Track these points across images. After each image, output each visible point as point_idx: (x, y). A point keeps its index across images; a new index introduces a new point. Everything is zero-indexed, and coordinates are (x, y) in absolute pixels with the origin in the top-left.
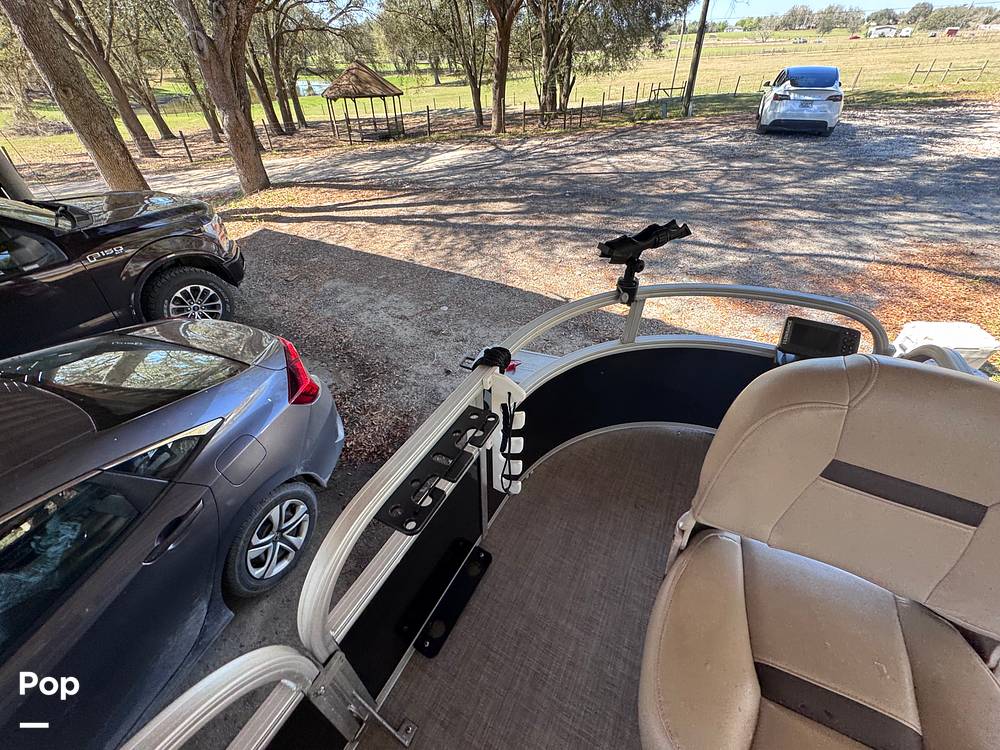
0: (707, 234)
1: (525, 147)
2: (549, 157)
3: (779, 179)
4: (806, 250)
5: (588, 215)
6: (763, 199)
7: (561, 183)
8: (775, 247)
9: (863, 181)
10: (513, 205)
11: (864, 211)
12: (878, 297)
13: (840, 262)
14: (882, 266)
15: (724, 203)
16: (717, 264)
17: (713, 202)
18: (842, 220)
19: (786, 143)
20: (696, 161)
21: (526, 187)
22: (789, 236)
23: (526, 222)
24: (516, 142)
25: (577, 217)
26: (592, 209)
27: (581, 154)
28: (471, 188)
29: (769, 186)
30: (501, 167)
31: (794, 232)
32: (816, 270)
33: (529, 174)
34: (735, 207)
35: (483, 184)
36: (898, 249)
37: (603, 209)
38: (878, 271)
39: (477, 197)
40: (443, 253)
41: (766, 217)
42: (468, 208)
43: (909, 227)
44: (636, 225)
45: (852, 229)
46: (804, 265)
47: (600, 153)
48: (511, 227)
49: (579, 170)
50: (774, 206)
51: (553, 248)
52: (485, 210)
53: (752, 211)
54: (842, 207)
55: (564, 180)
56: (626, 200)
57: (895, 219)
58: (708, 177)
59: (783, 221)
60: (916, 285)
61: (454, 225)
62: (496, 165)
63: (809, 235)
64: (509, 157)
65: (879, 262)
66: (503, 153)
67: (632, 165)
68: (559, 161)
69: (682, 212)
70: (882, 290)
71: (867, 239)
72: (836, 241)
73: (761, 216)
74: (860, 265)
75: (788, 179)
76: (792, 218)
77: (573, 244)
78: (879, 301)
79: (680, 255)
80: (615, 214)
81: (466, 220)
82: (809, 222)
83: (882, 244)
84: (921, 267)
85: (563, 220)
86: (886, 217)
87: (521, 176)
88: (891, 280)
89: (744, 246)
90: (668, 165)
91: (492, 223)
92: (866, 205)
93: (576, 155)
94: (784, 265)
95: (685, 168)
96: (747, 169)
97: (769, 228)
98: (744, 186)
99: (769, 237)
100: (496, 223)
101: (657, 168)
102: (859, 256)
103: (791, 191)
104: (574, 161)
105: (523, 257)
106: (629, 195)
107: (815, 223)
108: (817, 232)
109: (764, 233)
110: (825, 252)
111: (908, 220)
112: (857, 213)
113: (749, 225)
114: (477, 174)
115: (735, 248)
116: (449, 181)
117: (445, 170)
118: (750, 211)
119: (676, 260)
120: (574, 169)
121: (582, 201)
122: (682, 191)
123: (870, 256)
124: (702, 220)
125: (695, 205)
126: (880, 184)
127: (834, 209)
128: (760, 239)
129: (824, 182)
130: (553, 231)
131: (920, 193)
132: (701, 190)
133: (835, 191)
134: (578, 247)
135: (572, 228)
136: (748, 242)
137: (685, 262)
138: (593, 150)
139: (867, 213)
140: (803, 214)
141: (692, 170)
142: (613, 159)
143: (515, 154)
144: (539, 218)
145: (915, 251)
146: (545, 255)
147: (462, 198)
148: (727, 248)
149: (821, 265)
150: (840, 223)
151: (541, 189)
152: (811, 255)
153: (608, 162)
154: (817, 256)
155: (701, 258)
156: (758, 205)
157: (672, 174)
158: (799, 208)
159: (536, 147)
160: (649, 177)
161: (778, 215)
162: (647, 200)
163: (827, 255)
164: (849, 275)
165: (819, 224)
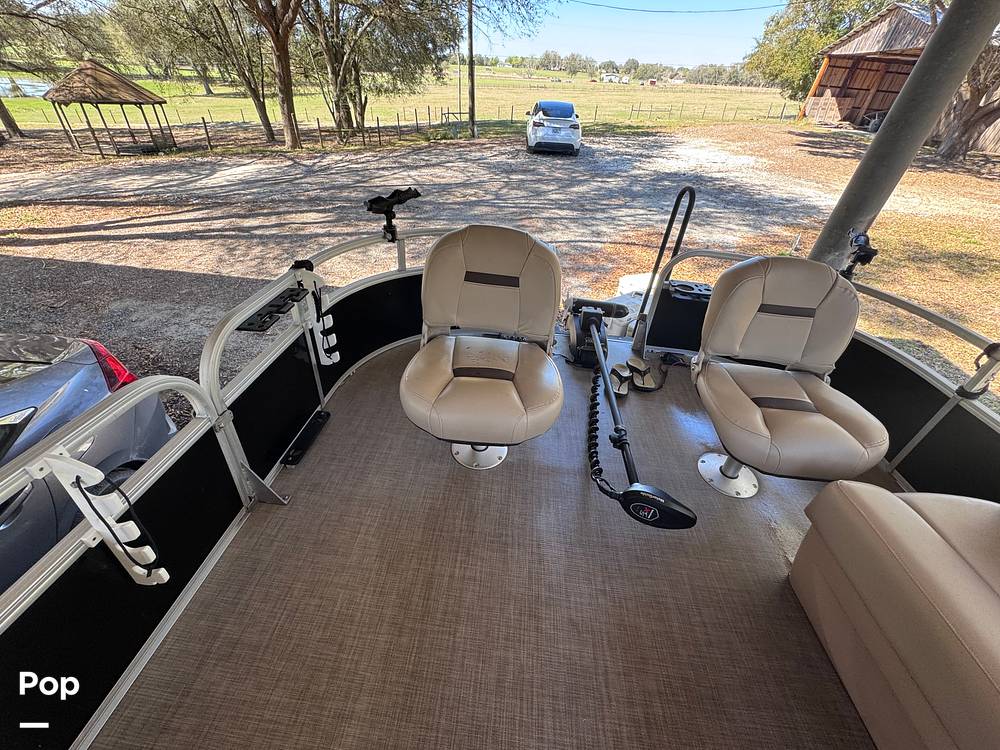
1: (325, 162)
2: (350, 171)
3: (544, 187)
4: (566, 238)
6: (535, 203)
7: (366, 194)
9: (601, 188)
10: (321, 215)
11: (600, 209)
12: (611, 266)
13: (586, 244)
14: (612, 246)
15: (507, 207)
17: (499, 207)
18: (588, 216)
19: (548, 160)
20: (483, 175)
21: (332, 199)
22: (554, 229)
23: (336, 230)
24: (316, 158)
27: (383, 169)
28: (273, 201)
29: (538, 193)
30: (303, 181)
31: (558, 226)
33: (333, 187)
34: (515, 209)
35: (286, 196)
36: (621, 233)
37: (409, 215)
38: (610, 248)
39: (281, 210)
40: (254, 263)
41: (537, 216)
42: (274, 220)
43: (628, 219)
45: (594, 222)
46: (565, 249)
47: (399, 168)
48: (323, 235)
49: (382, 183)
50: (542, 208)
52: (293, 220)
54: (587, 207)
55: (370, 191)
56: (428, 207)
57: (620, 214)
58: (494, 187)
59: (549, 218)
60: (632, 256)
61: (261, 237)
62: (297, 179)
63: (567, 227)
64: (310, 172)
65: (611, 243)
66: (304, 168)
67: (430, 178)
68: (364, 175)
69: (475, 215)
70: (613, 261)
71: (603, 228)
72: (585, 231)
73: (534, 216)
74: (599, 245)
75: (552, 188)
76: (556, 216)
78: (611, 268)
80: (419, 219)
81: (274, 231)
82: (566, 218)
83: (612, 231)
84: (634, 244)
86: (614, 213)
87: (325, 189)
88: (618, 253)
90: (461, 178)
91: (302, 233)
92: (603, 205)
93: (378, 169)
95: (475, 180)
96: (522, 181)
97: (540, 224)
98: (521, 193)
99: (540, 231)
100: (307, 232)
101: (452, 181)
102: (598, 239)
103: (554, 197)
104: (377, 175)
105: (340, 260)
106: (430, 203)
107: (570, 219)
108: (572, 226)
109: (538, 229)
110: (578, 239)
111: (627, 214)
112: (597, 210)
113: (526, 222)
114: (278, 188)
116: (245, 195)
117: (239, 184)
118: (525, 213)
120: (377, 182)
122: (474, 199)
123: (605, 239)
125: (485, 209)
126: (610, 190)
127: (583, 209)
129: (575, 189)
131: (634, 196)
132: (489, 197)
133: (582, 196)
138: (394, 165)
139: (603, 211)
140: (563, 213)
141: (480, 182)
142: (413, 173)
143: (316, 168)
144: (348, 225)
145: (631, 234)
146: (360, 257)
147: (265, 211)
149: (576, 249)
150: (587, 218)
151: (348, 200)
152: (569, 242)
153: (409, 176)
154: (572, 241)
156: (532, 208)
157: (464, 185)
158: (559, 208)
159: (337, 162)
160: (445, 188)
161: (546, 215)
162: (446, 206)
163: (579, 241)
164: (593, 253)
165: (573, 220)
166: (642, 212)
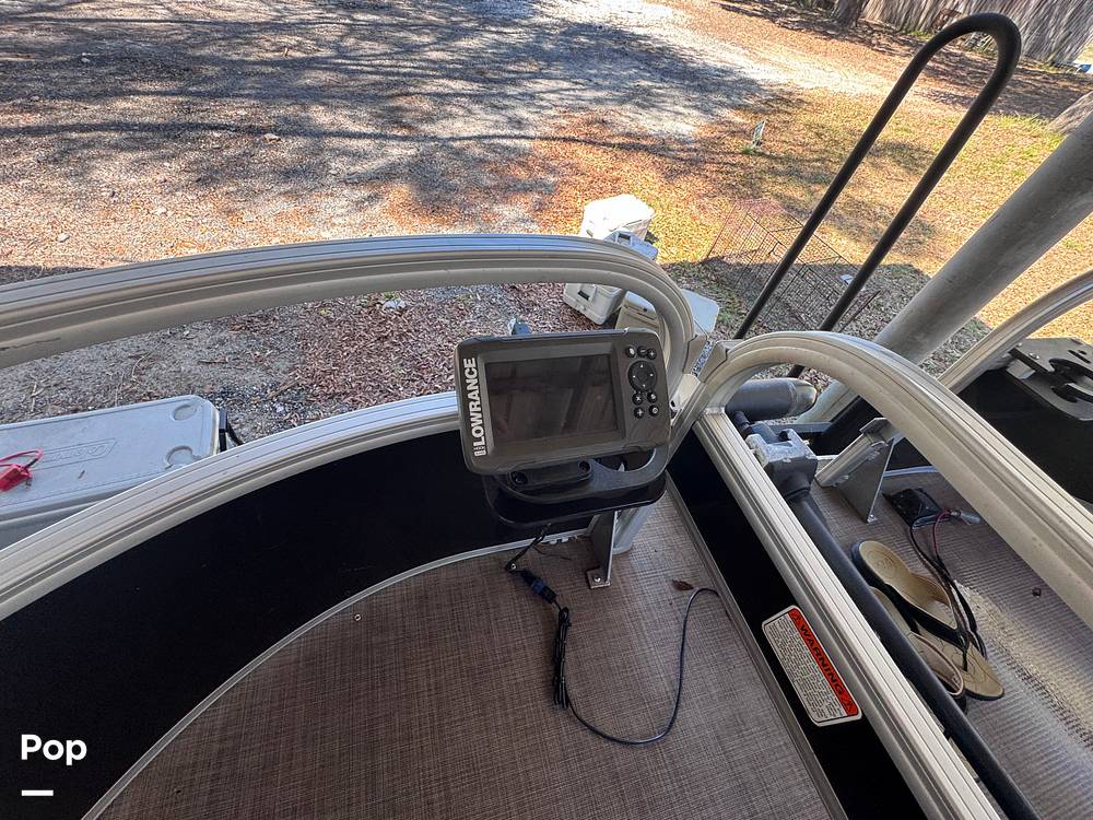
0: (354, 118)
4: (473, 131)
5: (143, 99)
6: (404, 65)
8: (442, 129)
9: (499, 43)
11: (510, 79)
12: (552, 179)
13: (507, 142)
14: (545, 143)
15: (362, 72)
16: (381, 162)
17: (347, 72)
18: (494, 91)
20: (305, 10)
22: (450, 116)
25: (121, 104)
26: (147, 87)
29: (407, 48)
31: (454, 110)
32: (491, 156)
34: (377, 78)
36: (552, 122)
37: (172, 86)
38: (543, 148)
41: (418, 90)
43: (552, 96)
44: (242, 112)
45: (506, 102)
46: (477, 151)
50: (422, 76)
51: (87, 170)
53: (400, 84)
54: (490, 75)
56: (211, 71)
57: (538, 87)
58: (330, 33)
59: (438, 95)
60: (576, 160)
63: (469, 111)
65: (542, 139)
69: (309, 88)
70: (553, 171)
71: (522, 113)
72: (497, 117)
73: (411, 89)
74: (527, 144)
75: (427, 40)
76: (446, 91)
77: (131, 156)
78: (555, 184)
79: (327, 156)
80: (198, 94)
82: (463, 95)
83: (536, 117)
84: (574, 140)
85: (91, 112)
86: (530, 87)
88: (557, 157)
89: (405, 132)
90: (264, 12)
92: (509, 72)
94: (458, 153)
95: (292, 18)
97: (426, 106)
98: (379, 47)
99: (429, 118)
102: (522, 133)
103: (435, 56)
106: (213, 60)
107: (470, 96)
108: (476, 108)
109: (423, 113)
110: (491, 132)
111: (550, 88)
112: (504, 82)
113: (402, 102)
115: (395, 137)
118: (396, 84)
119: (323, 164)
121: (121, 72)
122: (299, 55)
123: (532, 133)
124: (341, 98)
125: (325, 77)
126: (513, 47)
127: (478, 76)
128: (421, 121)
130: (74, 135)
131: (548, 58)
133: (476, 56)
134: (142, 163)
135: (118, 127)
136: (409, 127)
137: (337, 165)
139: (513, 82)
140: (458, 85)
141: (302, 23)
145: (564, 122)
148: (385, 137)
149: (493, 149)
150: (493, 95)
152: (480, 138)
154: (485, 137)
155: (358, 156)
156: (405, 75)
157: (274, 27)
158: (450, 77)
160: (239, 32)
161: (430, 88)
162: (249, 69)
163: (494, 136)
164: (522, 158)
165: (476, 98)
166: (565, 85)
